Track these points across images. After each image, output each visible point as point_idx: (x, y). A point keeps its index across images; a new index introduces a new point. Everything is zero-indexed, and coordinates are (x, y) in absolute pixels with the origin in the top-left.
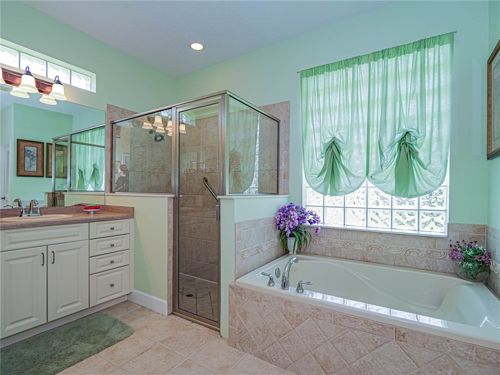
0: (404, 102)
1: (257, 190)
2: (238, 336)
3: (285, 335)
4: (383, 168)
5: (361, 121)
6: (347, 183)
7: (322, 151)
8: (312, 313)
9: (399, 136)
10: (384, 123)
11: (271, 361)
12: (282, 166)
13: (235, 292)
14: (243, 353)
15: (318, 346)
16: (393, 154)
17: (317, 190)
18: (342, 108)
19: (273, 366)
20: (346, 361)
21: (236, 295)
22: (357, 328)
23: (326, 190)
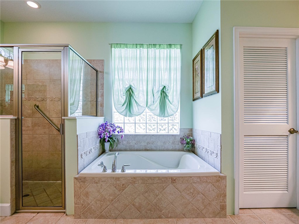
0: (163, 72)
1: (81, 113)
2: (82, 210)
3: (115, 198)
4: (154, 103)
5: (144, 78)
6: (137, 110)
7: (124, 92)
8: (132, 181)
9: (161, 88)
10: (154, 80)
11: (107, 217)
12: (100, 99)
13: (79, 181)
14: (87, 219)
15: (135, 198)
16: (158, 97)
17: (121, 114)
18: (134, 70)
19: (108, 220)
20: (150, 201)
21: (80, 183)
22: (155, 182)
23: (126, 114)
